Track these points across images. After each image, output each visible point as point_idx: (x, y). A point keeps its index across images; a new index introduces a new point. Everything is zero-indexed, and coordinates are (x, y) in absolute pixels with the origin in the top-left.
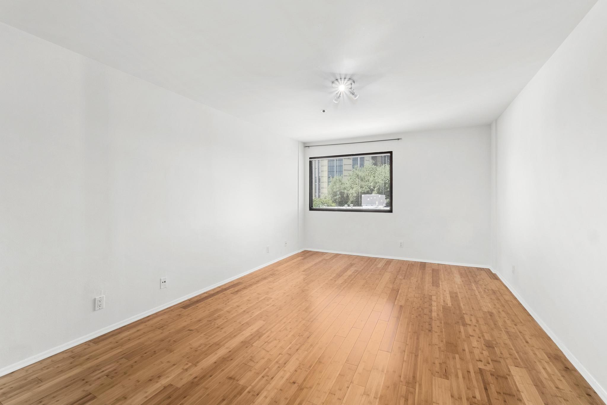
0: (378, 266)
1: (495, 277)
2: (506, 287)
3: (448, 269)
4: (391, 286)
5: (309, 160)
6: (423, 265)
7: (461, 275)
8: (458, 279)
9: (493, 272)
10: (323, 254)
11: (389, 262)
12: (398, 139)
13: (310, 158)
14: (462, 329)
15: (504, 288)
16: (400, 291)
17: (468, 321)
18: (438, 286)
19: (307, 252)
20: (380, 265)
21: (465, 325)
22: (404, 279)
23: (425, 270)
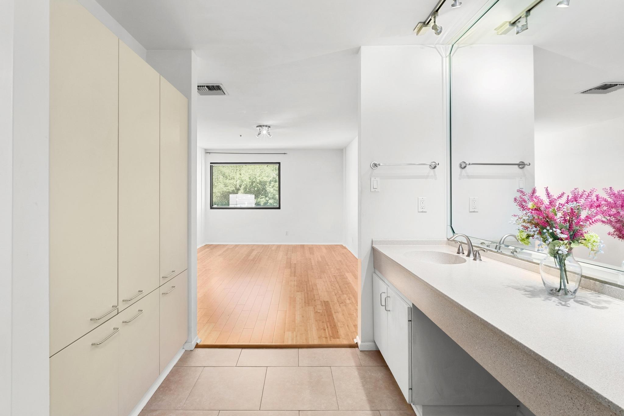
0: (272, 249)
1: (345, 248)
2: (349, 251)
3: (319, 247)
4: (286, 257)
5: (209, 165)
6: (303, 246)
7: (326, 249)
8: (324, 251)
9: (344, 246)
10: (224, 246)
11: (279, 247)
12: (285, 154)
13: (211, 163)
14: (327, 267)
15: (348, 251)
16: (292, 258)
17: (329, 264)
18: (313, 254)
19: (208, 246)
20: (273, 248)
21: (328, 265)
22: (293, 253)
23: (304, 248)
